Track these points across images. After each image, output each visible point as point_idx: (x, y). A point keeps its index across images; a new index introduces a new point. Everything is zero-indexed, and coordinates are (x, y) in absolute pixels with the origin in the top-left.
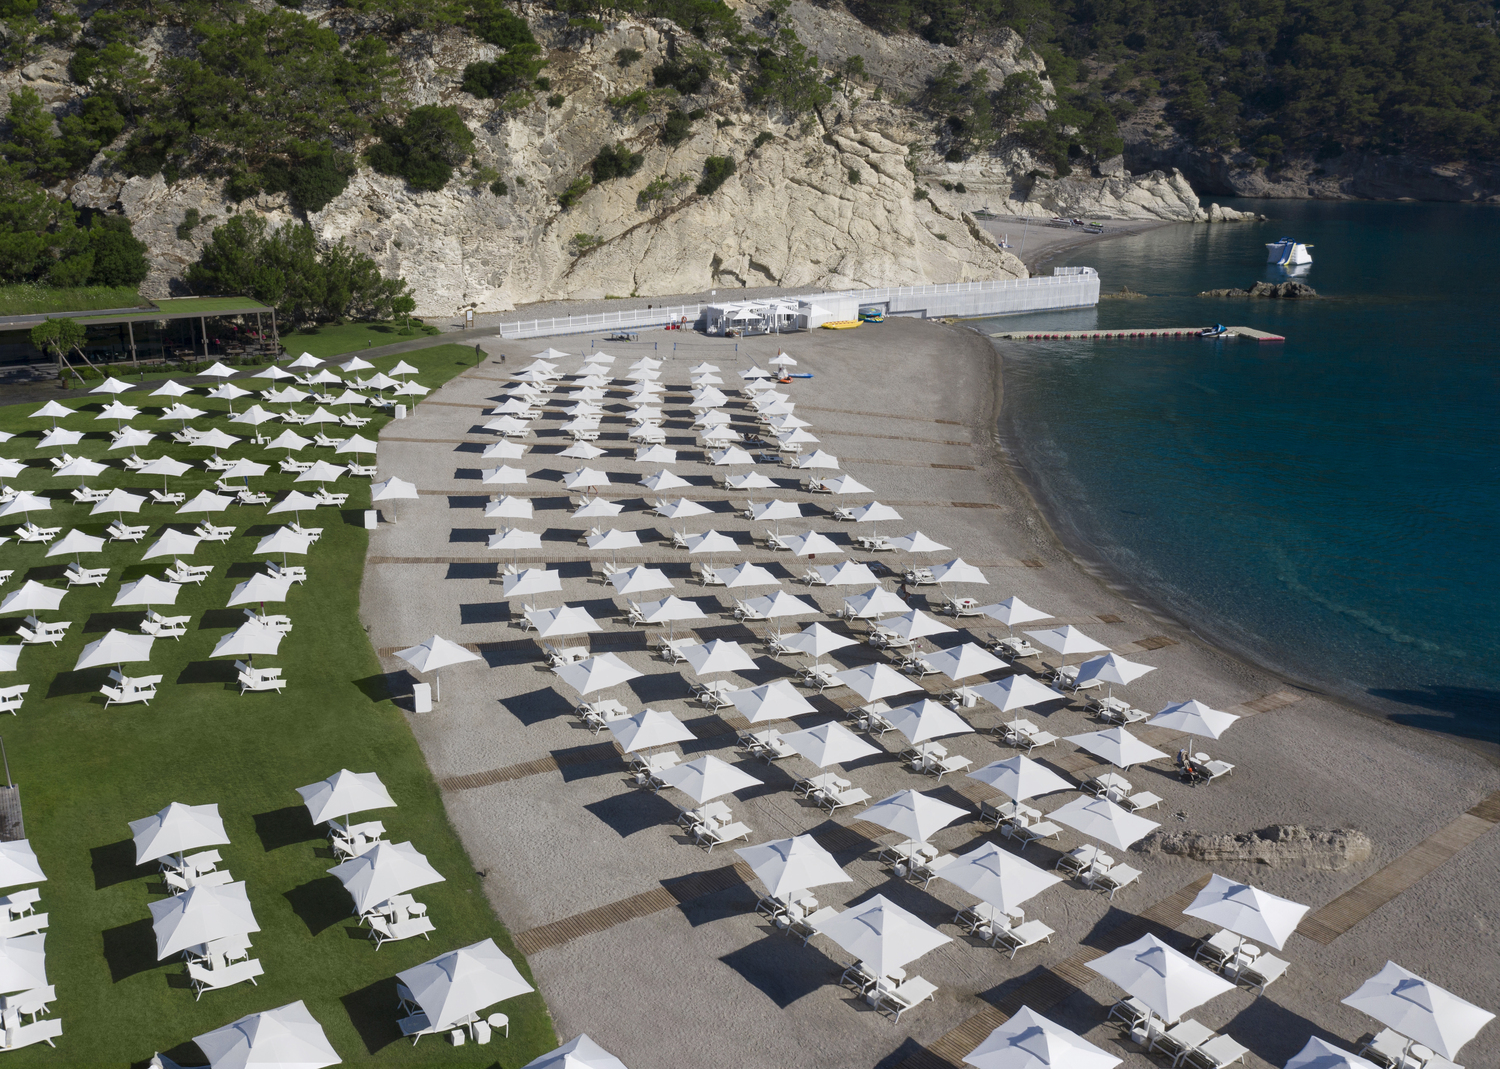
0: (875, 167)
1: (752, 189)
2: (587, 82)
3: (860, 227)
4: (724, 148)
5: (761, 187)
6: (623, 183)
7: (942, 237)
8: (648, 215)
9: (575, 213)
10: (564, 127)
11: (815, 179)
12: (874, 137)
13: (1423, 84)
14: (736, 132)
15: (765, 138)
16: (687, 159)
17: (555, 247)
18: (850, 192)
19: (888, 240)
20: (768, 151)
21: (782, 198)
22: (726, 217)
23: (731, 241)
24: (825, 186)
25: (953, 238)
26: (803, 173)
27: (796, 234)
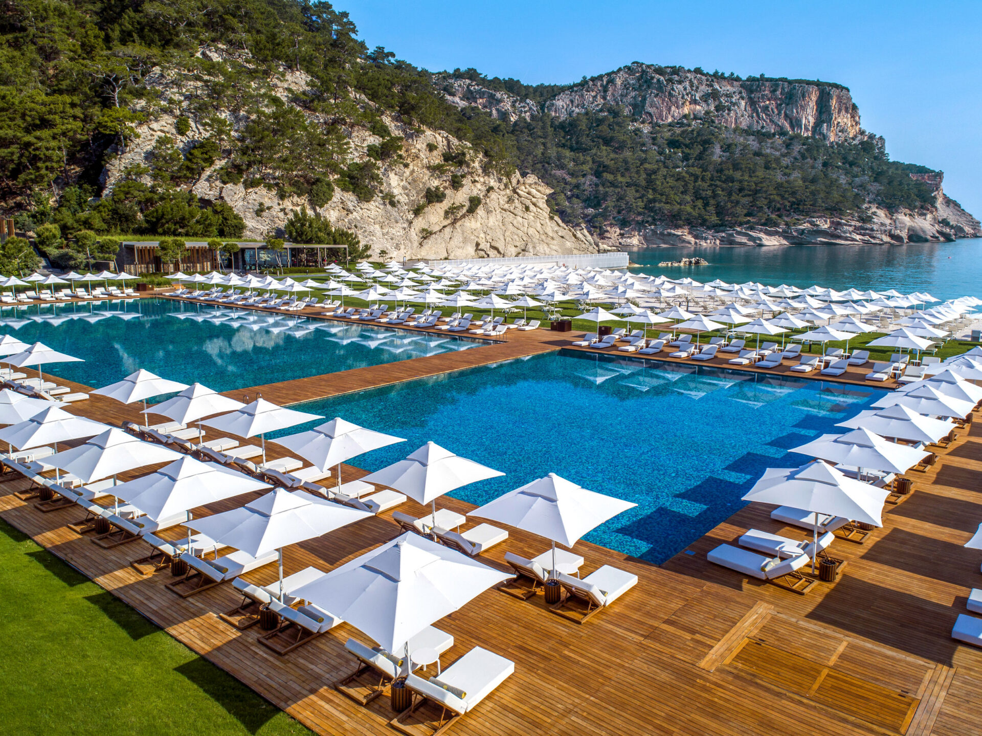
0: (534, 204)
1: (489, 212)
2: (418, 158)
3: (531, 231)
4: (475, 193)
5: (491, 211)
6: (438, 205)
7: (562, 237)
8: (449, 221)
9: (420, 219)
10: (410, 178)
11: (512, 209)
12: (534, 191)
13: (662, 195)
14: (479, 186)
15: (490, 189)
16: (461, 197)
17: (414, 234)
18: (526, 216)
19: (543, 237)
20: (493, 195)
21: (499, 217)
22: (478, 225)
23: (482, 235)
24: (516, 212)
25: (567, 237)
26: (506, 206)
27: (507, 234)
